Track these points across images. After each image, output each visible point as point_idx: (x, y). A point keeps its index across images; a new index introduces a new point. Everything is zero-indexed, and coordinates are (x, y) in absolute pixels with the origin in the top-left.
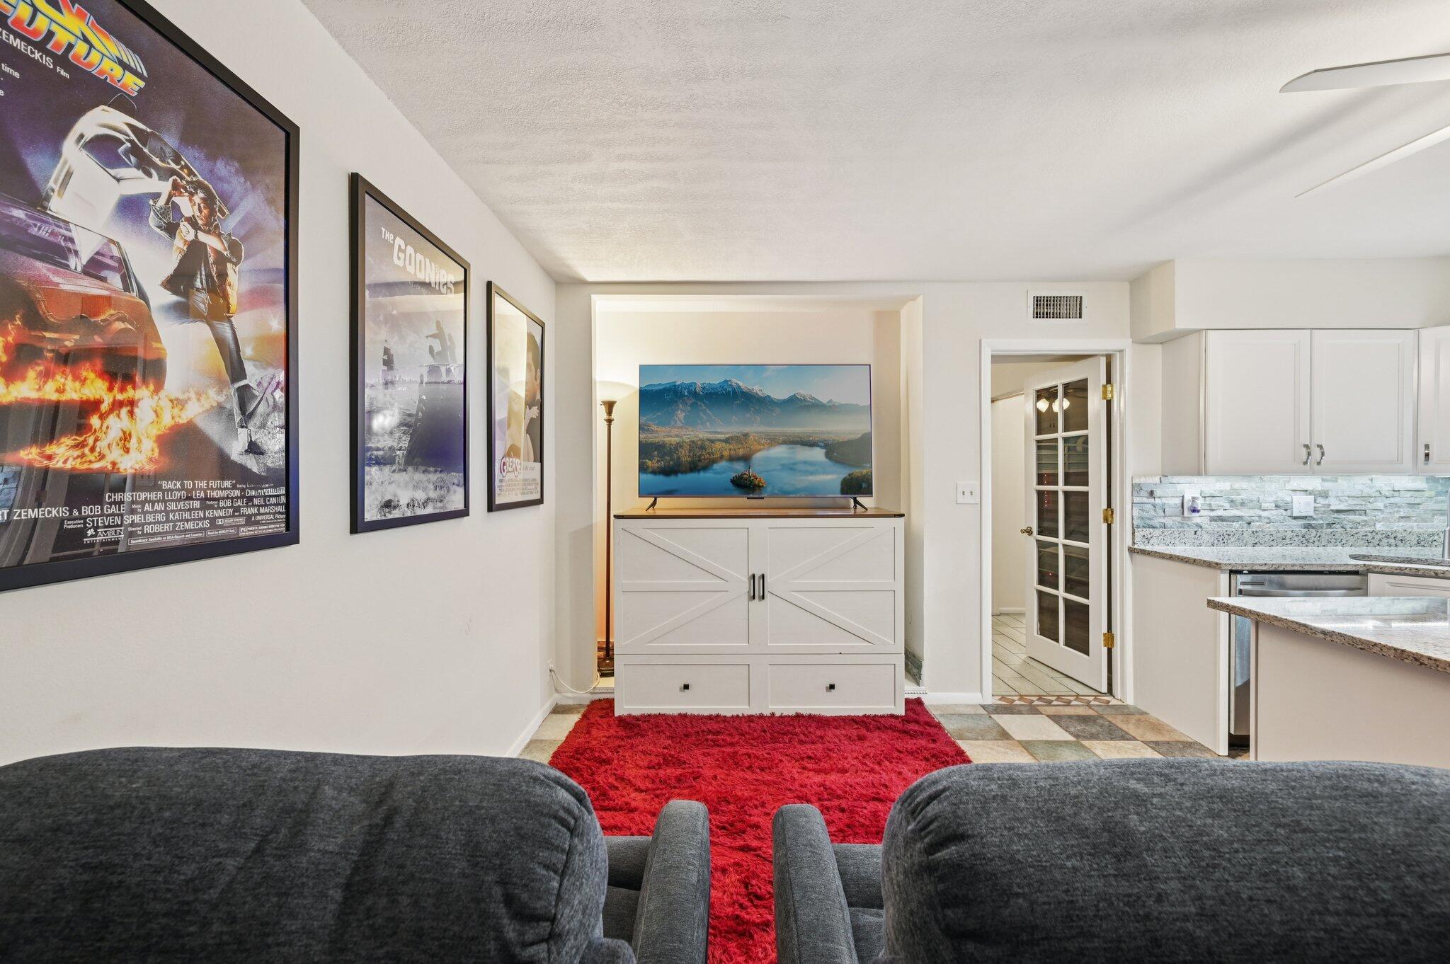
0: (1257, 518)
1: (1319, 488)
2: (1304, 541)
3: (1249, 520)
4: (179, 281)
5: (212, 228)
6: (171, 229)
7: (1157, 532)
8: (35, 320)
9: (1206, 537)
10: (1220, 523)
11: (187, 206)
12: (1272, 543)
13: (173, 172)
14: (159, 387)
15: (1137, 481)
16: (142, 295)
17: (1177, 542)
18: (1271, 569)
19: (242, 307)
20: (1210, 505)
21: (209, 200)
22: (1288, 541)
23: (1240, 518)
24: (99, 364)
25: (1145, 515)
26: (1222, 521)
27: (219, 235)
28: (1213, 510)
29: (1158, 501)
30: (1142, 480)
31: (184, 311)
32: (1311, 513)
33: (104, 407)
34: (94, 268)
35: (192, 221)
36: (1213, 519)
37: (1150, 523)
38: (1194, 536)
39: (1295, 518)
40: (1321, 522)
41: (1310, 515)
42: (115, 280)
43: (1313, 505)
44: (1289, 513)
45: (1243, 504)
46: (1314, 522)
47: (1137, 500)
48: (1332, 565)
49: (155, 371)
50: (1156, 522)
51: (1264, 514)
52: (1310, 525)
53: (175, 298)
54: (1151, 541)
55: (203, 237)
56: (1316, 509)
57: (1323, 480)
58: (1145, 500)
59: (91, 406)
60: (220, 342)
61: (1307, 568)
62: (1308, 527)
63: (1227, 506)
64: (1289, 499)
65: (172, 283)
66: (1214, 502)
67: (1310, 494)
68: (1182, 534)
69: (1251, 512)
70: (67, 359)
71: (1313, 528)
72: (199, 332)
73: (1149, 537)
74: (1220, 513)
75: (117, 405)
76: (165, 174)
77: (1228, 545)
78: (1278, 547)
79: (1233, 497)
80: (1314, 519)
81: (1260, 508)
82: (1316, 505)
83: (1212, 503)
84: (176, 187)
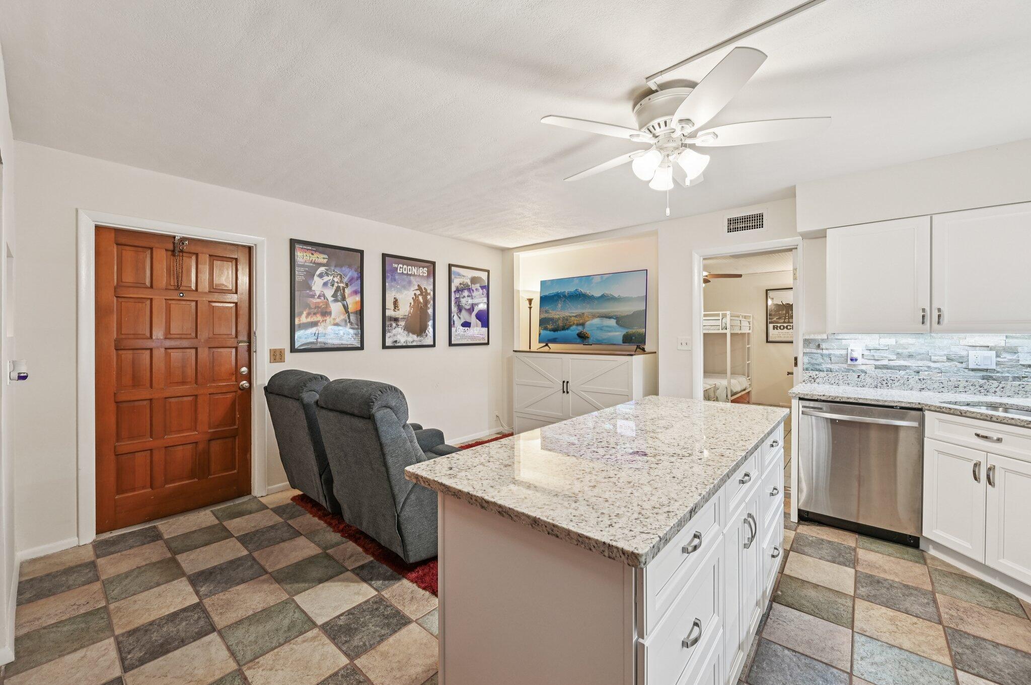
0: (926, 369)
1: (1003, 344)
2: (982, 391)
3: (917, 369)
4: (334, 295)
5: (341, 282)
6: (333, 285)
7: (822, 374)
8: (310, 308)
9: (869, 380)
10: (885, 371)
11: (336, 280)
12: (942, 389)
13: (333, 274)
14: (331, 316)
15: (807, 337)
16: (327, 300)
17: (841, 382)
18: (829, 399)
19: (349, 297)
20: (873, 356)
21: (341, 277)
22: (961, 389)
23: (905, 368)
24: (320, 313)
25: (814, 361)
26: (888, 369)
27: (343, 283)
28: (878, 360)
29: (825, 352)
30: (812, 337)
31: (336, 301)
32: (994, 367)
33: (321, 321)
34: (319, 297)
35: (337, 283)
36: (877, 367)
37: (818, 367)
38: (857, 379)
39: (973, 370)
40: (1007, 375)
41: (989, 367)
42: (322, 298)
43: (994, 360)
44: (964, 365)
45: (910, 356)
46: (998, 374)
47: (808, 350)
48: (885, 401)
49: (330, 313)
50: (824, 366)
51: (932, 365)
52: (991, 377)
53: (333, 299)
54: (817, 380)
55: (339, 285)
56: (998, 364)
57: (1007, 337)
58: (814, 351)
59: (319, 321)
60: (344, 306)
61: (861, 401)
62: (988, 378)
63: (894, 357)
64: (964, 353)
65: (333, 296)
66: (877, 355)
67: (991, 350)
68: (845, 377)
69: (920, 363)
70: (315, 314)
71: (994, 380)
72: (340, 304)
73: (815, 377)
74: (885, 362)
75: (323, 321)
76: (331, 275)
77: (892, 388)
78: (949, 394)
79: (900, 351)
80: (998, 372)
81: (930, 360)
82: (999, 359)
83: (875, 354)
84: (334, 277)
